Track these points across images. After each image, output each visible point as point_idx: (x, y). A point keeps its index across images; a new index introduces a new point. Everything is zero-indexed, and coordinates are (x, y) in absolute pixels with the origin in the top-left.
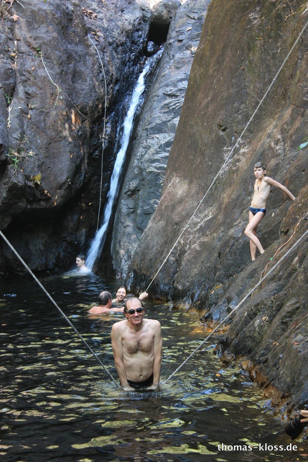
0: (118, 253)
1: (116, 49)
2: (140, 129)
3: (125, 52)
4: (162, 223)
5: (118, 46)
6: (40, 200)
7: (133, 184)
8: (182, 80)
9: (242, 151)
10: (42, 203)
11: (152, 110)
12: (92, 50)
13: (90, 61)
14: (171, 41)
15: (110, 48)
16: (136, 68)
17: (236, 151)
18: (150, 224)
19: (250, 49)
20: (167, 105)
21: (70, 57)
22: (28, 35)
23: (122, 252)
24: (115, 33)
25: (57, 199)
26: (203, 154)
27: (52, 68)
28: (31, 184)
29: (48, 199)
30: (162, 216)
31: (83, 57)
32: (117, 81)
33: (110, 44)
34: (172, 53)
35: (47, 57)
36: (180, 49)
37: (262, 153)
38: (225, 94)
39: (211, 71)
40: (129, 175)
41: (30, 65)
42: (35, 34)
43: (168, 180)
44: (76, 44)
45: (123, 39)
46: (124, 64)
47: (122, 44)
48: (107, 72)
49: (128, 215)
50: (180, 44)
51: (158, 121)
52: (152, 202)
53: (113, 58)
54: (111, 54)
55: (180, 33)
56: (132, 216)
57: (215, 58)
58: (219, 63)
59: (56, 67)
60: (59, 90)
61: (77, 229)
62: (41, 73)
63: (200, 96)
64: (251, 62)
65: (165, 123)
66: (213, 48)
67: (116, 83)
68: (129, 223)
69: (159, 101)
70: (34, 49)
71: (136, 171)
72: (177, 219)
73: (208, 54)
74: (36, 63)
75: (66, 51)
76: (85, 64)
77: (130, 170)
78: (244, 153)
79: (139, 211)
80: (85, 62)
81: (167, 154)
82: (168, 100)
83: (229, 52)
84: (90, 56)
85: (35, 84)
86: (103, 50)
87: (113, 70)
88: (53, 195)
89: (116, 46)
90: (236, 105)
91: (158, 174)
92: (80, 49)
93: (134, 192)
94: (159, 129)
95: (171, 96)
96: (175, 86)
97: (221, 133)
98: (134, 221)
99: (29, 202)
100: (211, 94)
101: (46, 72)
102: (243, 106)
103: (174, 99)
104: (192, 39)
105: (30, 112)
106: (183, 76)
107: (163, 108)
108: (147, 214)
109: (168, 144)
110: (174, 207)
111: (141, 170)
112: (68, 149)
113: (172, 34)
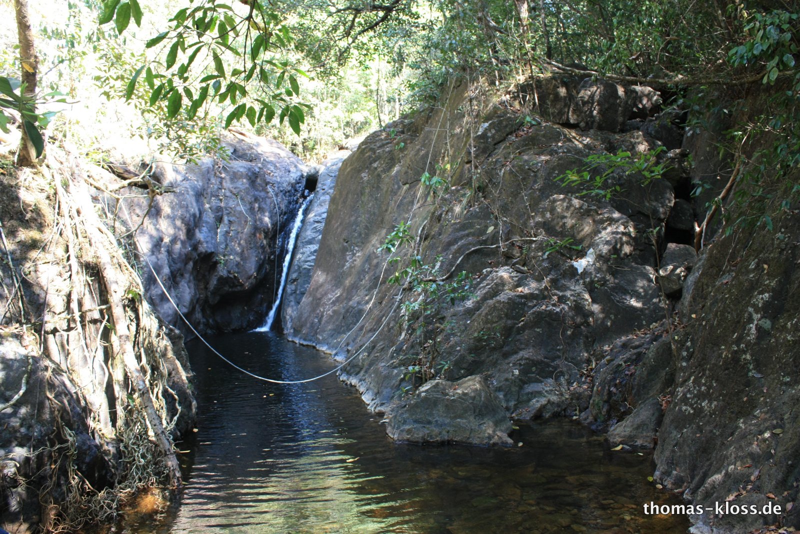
0: (285, 318)
1: (285, 194)
2: (299, 242)
3: (290, 196)
4: (311, 299)
5: (286, 192)
6: (237, 286)
7: (294, 276)
8: (324, 213)
9: (357, 255)
10: (239, 288)
11: (306, 230)
12: (270, 195)
13: (268, 201)
14: (318, 189)
15: (281, 194)
16: (298, 206)
17: (354, 255)
18: (304, 299)
19: (362, 194)
20: (315, 228)
21: (256, 200)
22: (231, 186)
23: (288, 317)
24: (285, 185)
25: (247, 285)
26: (335, 257)
27: (245, 206)
28: (232, 276)
29: (242, 285)
30: (311, 294)
31: (264, 199)
32: (285, 213)
33: (281, 191)
34: (318, 196)
35: (242, 199)
36: (323, 194)
37: (369, 256)
38: (348, 221)
39: (339, 207)
40: (292, 270)
41: (232, 204)
42: (235, 185)
43: (315, 273)
44: (260, 191)
45: (290, 188)
46: (290, 203)
47: (289, 191)
48: (279, 208)
49: (291, 294)
50: (323, 191)
51: (310, 237)
52: (306, 286)
53: (283, 200)
54: (282, 197)
55: (324, 185)
56: (294, 295)
57: (342, 199)
58: (344, 202)
59: (248, 205)
60: (249, 219)
61: (261, 304)
62: (238, 208)
63: (333, 222)
64: (362, 202)
65: (314, 238)
66: (341, 194)
67: (285, 215)
68: (292, 298)
69: (311, 225)
70: (234, 194)
71: (296, 268)
72: (319, 296)
73: (338, 197)
74: (235, 203)
75: (254, 196)
76: (265, 203)
77: (292, 267)
78: (359, 256)
79: (298, 292)
80: (265, 201)
81: (314, 257)
82: (316, 225)
83: (350, 196)
84: (269, 198)
85: (234, 215)
86: (277, 195)
87: (283, 207)
88: (245, 283)
89: (285, 193)
90: (354, 227)
91: (310, 270)
92: (263, 194)
93: (295, 280)
94: (310, 242)
95: (318, 222)
96: (320, 216)
97: (345, 244)
98: (295, 298)
99: (230, 287)
100: (340, 221)
101: (242, 208)
102: (358, 228)
103: (319, 224)
104: (331, 188)
105: (232, 232)
106: (325, 210)
107: (313, 229)
108: (303, 294)
109: (315, 251)
110: (317, 289)
111: (299, 267)
112: (255, 254)
113: (319, 185)
